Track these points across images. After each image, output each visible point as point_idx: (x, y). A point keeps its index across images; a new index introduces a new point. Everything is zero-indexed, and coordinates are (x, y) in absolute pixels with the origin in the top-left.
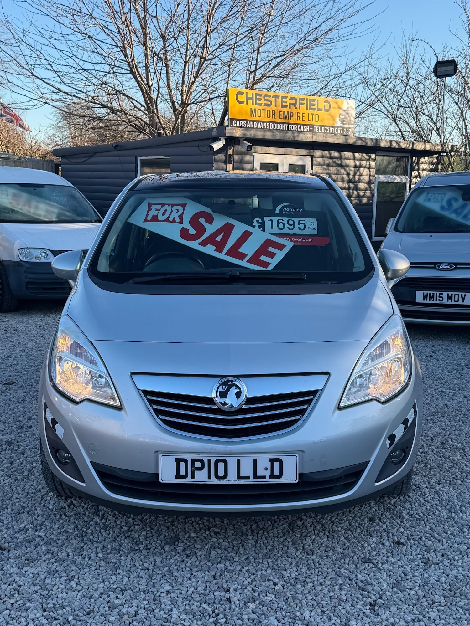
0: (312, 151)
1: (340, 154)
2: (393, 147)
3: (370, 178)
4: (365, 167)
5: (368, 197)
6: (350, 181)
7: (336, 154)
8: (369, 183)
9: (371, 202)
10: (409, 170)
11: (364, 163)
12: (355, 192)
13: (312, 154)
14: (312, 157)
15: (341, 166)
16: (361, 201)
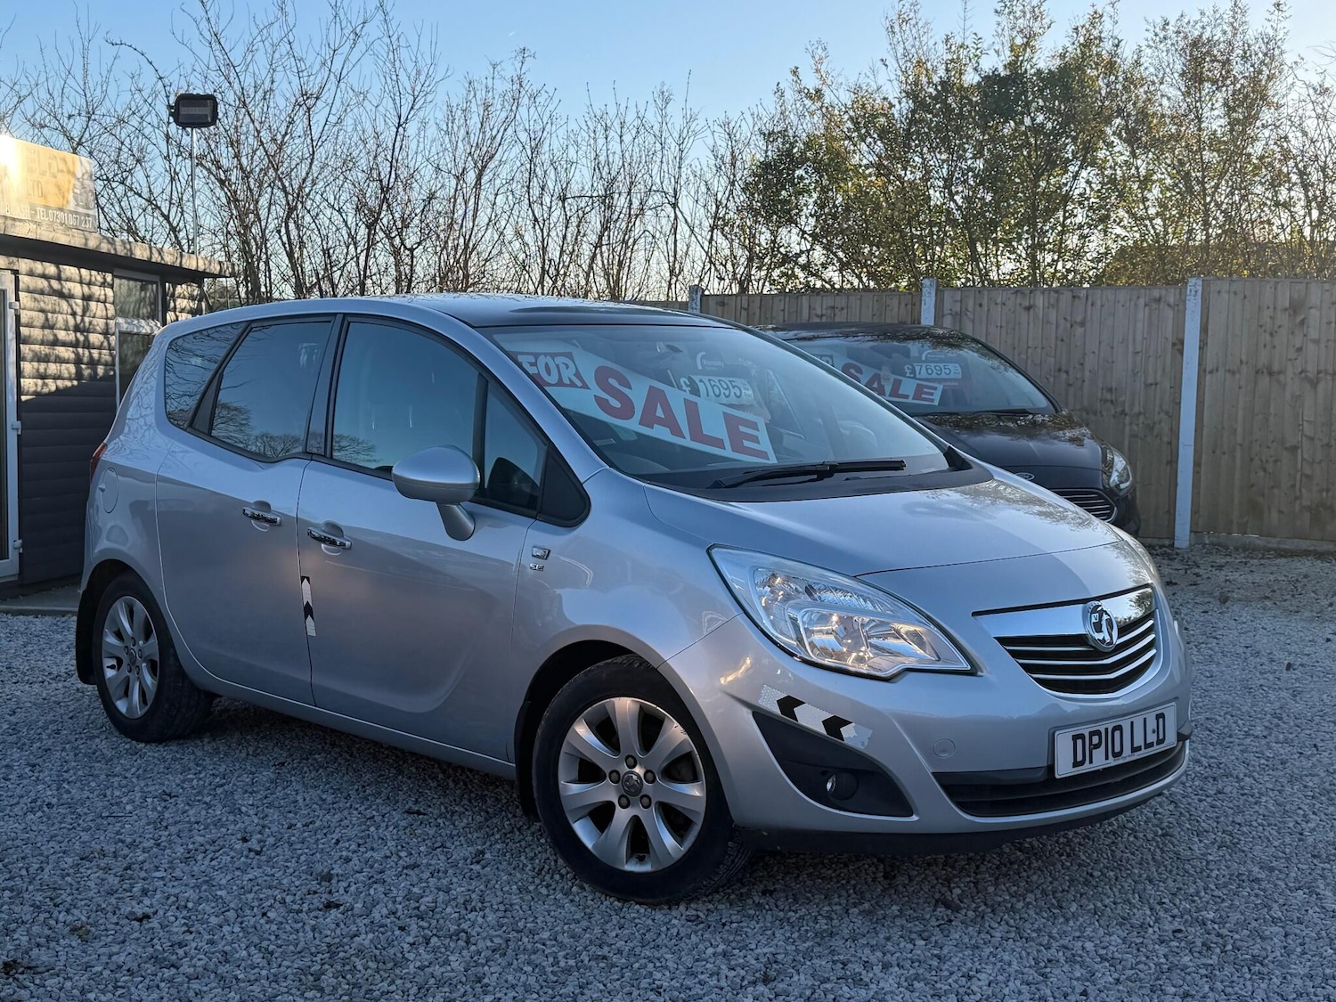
0: (15, 259)
1: (58, 268)
2: (153, 260)
3: (107, 324)
4: (98, 301)
5: (106, 364)
6: (77, 329)
7: (51, 269)
8: (106, 333)
9: (112, 373)
10: (160, 308)
11: (96, 290)
12: (86, 352)
13: (15, 268)
14: (16, 272)
15: (60, 294)
16: (95, 371)
